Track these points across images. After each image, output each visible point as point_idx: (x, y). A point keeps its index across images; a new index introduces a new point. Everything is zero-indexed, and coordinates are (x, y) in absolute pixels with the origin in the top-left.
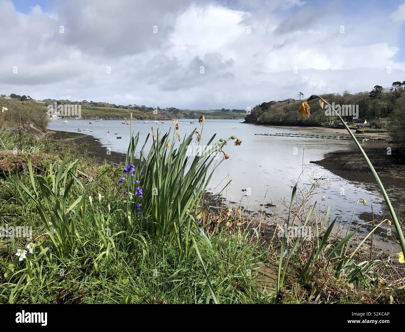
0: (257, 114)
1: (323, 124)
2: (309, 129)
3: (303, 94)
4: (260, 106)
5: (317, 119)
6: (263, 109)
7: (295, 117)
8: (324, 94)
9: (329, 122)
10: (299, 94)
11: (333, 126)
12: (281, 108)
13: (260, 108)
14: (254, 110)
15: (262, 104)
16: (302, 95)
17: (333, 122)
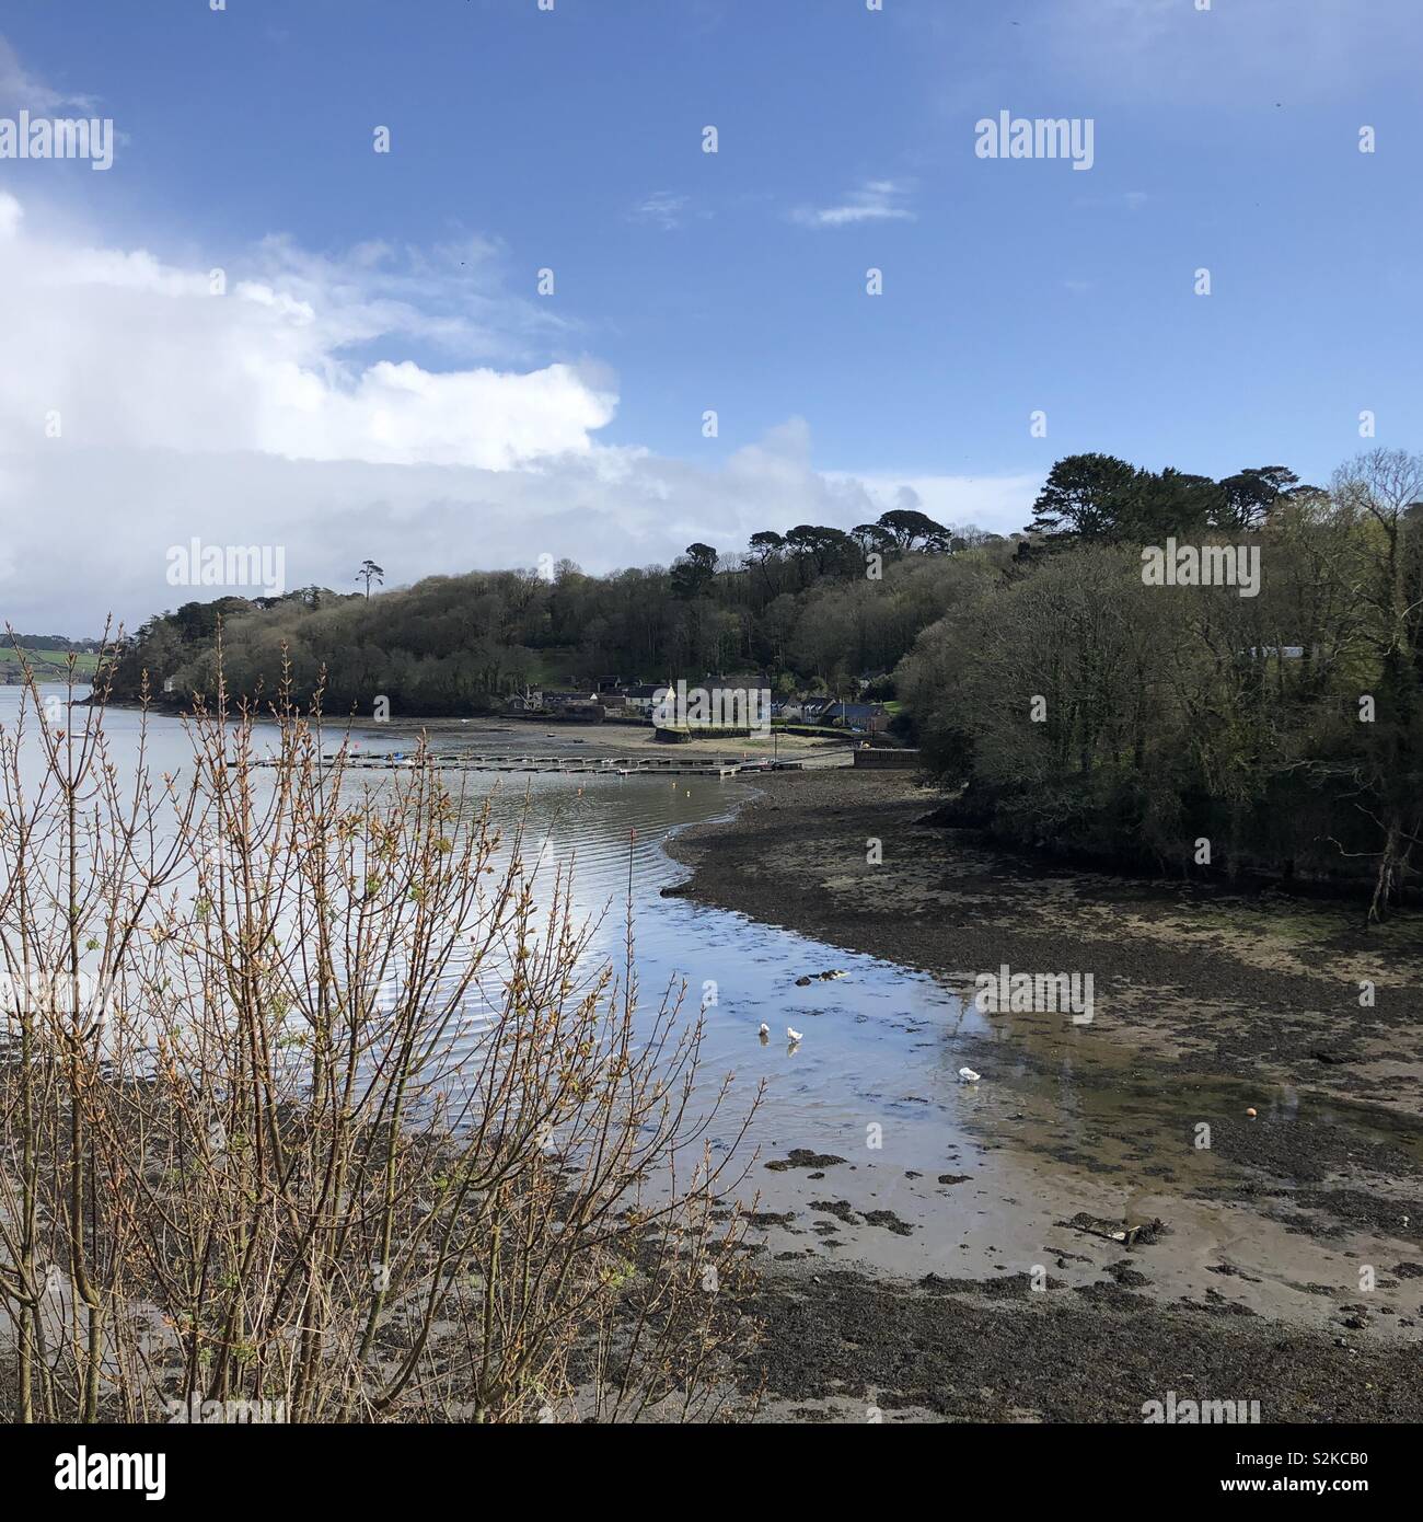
0: (160, 658)
1: (499, 704)
2: (442, 730)
3: (378, 570)
4: (170, 620)
5: (469, 680)
6: (189, 636)
7: (367, 676)
8: (475, 573)
9: (522, 693)
10: (365, 567)
11: (542, 712)
12: (286, 632)
13: (171, 630)
14: (142, 641)
15: (181, 610)
16: (375, 575)
17: (539, 694)
